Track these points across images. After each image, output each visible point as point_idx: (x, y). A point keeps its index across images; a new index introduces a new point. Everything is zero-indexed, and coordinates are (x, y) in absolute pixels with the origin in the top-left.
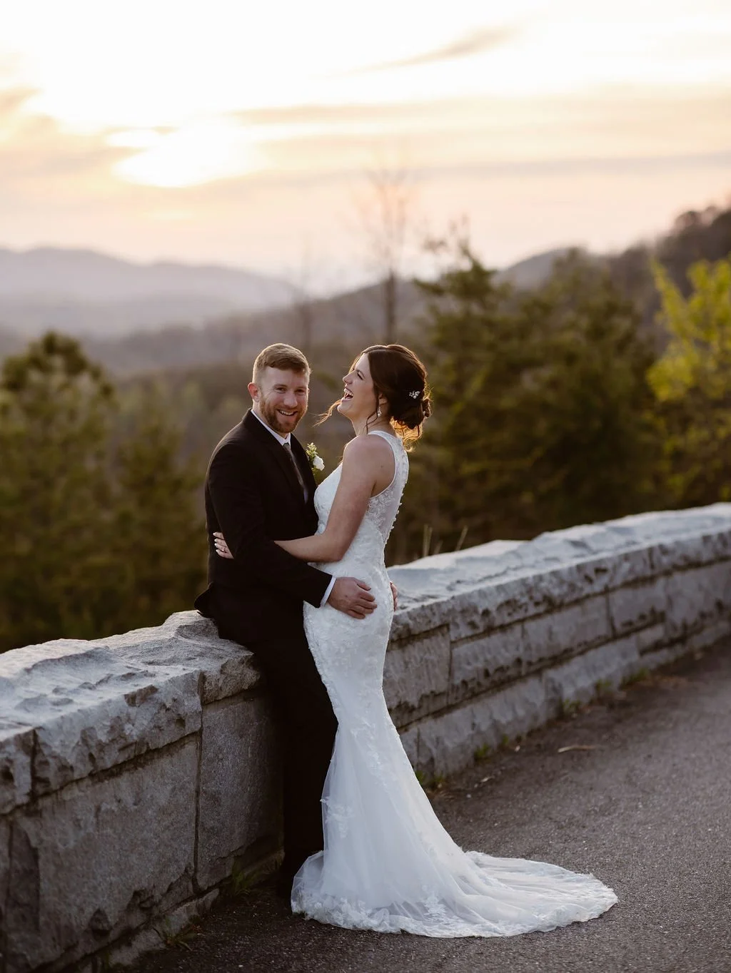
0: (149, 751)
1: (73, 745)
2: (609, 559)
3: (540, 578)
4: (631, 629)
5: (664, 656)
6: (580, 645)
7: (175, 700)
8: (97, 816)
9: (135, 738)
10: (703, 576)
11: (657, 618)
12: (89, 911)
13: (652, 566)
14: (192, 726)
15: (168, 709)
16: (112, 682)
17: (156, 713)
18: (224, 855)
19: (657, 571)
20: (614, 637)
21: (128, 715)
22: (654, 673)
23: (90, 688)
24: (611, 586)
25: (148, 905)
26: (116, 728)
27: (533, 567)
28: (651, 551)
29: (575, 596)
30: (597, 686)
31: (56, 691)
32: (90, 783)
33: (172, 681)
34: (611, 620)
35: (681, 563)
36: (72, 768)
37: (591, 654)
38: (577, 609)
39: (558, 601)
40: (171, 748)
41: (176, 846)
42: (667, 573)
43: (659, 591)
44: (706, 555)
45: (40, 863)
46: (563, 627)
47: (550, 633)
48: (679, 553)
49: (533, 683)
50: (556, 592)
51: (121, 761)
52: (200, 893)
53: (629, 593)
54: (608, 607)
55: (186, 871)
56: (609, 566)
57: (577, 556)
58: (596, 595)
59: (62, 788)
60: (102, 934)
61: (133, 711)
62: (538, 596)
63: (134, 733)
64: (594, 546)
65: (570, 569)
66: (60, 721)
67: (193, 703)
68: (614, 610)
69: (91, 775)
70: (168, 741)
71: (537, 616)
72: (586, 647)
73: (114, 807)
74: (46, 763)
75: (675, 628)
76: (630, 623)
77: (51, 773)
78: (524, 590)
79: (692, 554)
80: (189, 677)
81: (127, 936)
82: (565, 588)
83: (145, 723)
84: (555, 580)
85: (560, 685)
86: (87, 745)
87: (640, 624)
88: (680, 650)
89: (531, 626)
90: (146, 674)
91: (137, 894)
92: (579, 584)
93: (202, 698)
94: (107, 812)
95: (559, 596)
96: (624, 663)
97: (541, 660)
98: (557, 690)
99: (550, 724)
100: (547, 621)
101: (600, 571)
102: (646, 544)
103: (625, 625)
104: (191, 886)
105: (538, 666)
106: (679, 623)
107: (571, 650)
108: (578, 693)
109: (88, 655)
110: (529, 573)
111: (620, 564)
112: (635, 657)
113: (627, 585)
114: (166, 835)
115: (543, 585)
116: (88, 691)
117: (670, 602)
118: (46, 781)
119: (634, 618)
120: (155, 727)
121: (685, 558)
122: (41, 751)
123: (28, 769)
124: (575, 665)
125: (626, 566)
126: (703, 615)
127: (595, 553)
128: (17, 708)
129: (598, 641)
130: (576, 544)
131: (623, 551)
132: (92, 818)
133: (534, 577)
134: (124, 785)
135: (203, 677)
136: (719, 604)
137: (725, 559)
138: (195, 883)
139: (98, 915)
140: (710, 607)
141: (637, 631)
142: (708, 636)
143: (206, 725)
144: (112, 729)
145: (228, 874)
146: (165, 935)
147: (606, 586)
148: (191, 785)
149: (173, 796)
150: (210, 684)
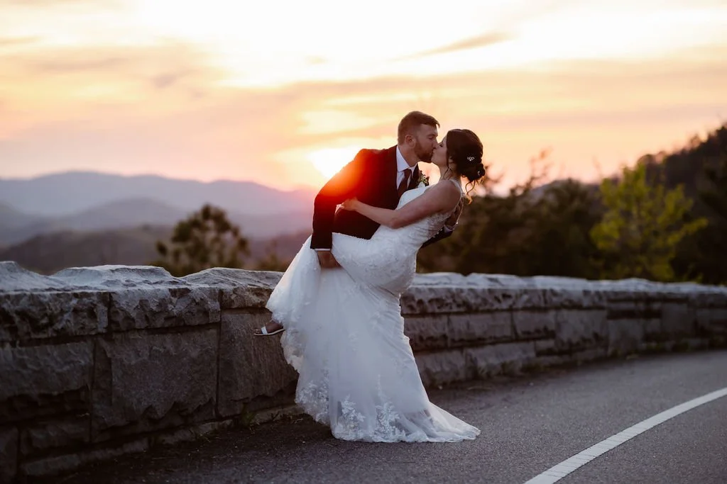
0: (185, 325)
1: (134, 307)
2: (513, 290)
3: (462, 291)
4: (529, 337)
5: (554, 359)
6: (491, 338)
7: (201, 299)
8: (150, 352)
9: (175, 314)
10: (584, 315)
11: (549, 334)
12: (145, 404)
13: (546, 302)
14: (212, 319)
15: (197, 304)
16: (163, 284)
17: (189, 304)
18: (237, 399)
19: (549, 305)
20: (515, 339)
21: (170, 299)
22: (546, 367)
23: (149, 284)
24: (514, 307)
25: (184, 413)
26: (163, 303)
27: (457, 284)
28: (544, 292)
29: (487, 307)
30: (504, 365)
31: (127, 281)
32: (146, 333)
33: (200, 289)
34: (514, 328)
35: (567, 303)
36: (133, 320)
37: (501, 347)
38: (488, 316)
39: (474, 307)
40: (200, 327)
41: (203, 384)
42: (559, 308)
43: (551, 316)
44: (586, 303)
45: (113, 366)
46: (478, 325)
47: (468, 325)
48: (565, 296)
49: (456, 353)
50: (472, 301)
51: (166, 326)
52: (220, 418)
53: (528, 314)
54: (512, 320)
55: (210, 401)
56: (513, 294)
57: (490, 285)
58: (503, 310)
59: (128, 331)
60: (153, 421)
61: (174, 300)
62: (459, 301)
63: (175, 311)
64: (504, 283)
65: (483, 290)
66: (127, 292)
67: (214, 305)
68: (516, 322)
69: (147, 329)
70: (198, 322)
71: (458, 313)
72: (496, 341)
73: (162, 350)
74: (117, 312)
75: (563, 343)
76: (528, 333)
77: (120, 318)
78: (449, 295)
79: (574, 299)
80: (212, 290)
81: (171, 430)
82: (479, 301)
83: (182, 307)
84: (472, 294)
85: (476, 359)
86: (144, 309)
87: (537, 335)
88: (566, 358)
89: (454, 318)
90: (186, 284)
91: (176, 405)
92: (490, 301)
93: (221, 304)
94: (156, 351)
95: (475, 304)
96: (524, 356)
97: (461, 340)
98: (474, 361)
99: (468, 380)
100: (467, 318)
101: (506, 296)
102: (541, 287)
103: (524, 333)
104: (214, 413)
105: (460, 344)
106: (565, 340)
107: (484, 339)
108: (491, 367)
109: (151, 271)
110: (454, 287)
111: (521, 295)
112: (532, 354)
113: (525, 309)
114: (196, 376)
115: (463, 295)
116: (147, 284)
117: (559, 325)
118: (117, 323)
119: (532, 330)
120: (189, 312)
121: (571, 301)
122: (114, 305)
123: (106, 314)
124: (488, 349)
125: (525, 297)
126: (584, 340)
127: (503, 286)
128: (102, 284)
129: (504, 340)
130: (491, 280)
131: (523, 288)
132: (147, 352)
133: (457, 289)
134: (168, 343)
135: (221, 292)
136: (596, 336)
137: (601, 308)
138: (217, 411)
139: (150, 409)
140: (589, 335)
141: (535, 339)
142: (589, 354)
143: (223, 320)
144: (160, 305)
145: (238, 412)
146: (196, 434)
147: (511, 306)
148: (213, 352)
149: (202, 354)
150: (226, 296)
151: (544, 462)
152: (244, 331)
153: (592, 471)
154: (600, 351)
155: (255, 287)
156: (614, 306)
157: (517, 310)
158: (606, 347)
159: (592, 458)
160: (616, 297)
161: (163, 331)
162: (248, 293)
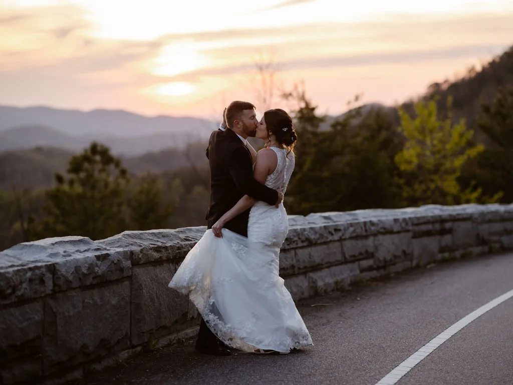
0: (107, 281)
1: (71, 272)
2: (342, 225)
3: (304, 230)
4: (354, 259)
5: (374, 274)
6: (326, 263)
7: (118, 260)
8: (83, 304)
9: (100, 274)
10: (396, 238)
11: (369, 255)
12: (80, 343)
13: (366, 231)
14: (125, 274)
15: (115, 264)
16: (90, 251)
17: (109, 265)
18: (145, 331)
19: (368, 233)
20: (345, 262)
21: (96, 263)
22: (368, 281)
23: (80, 252)
24: (343, 238)
25: (108, 346)
26: (91, 267)
27: (301, 225)
28: (365, 223)
29: (324, 240)
30: (336, 283)
31: (65, 252)
32: (80, 290)
33: (118, 253)
34: (343, 254)
35: (382, 230)
36: (71, 282)
37: (333, 269)
38: (324, 247)
39: (314, 242)
40: (117, 281)
41: (121, 323)
42: (375, 235)
43: (370, 242)
44: (396, 228)
45: (58, 319)
46: (317, 254)
47: (310, 255)
48: (381, 225)
49: (301, 278)
50: (312, 237)
51: (94, 283)
52: (133, 347)
53: (353, 242)
54: (342, 247)
55: (126, 335)
56: (342, 228)
57: (325, 223)
58: (335, 241)
59: (66, 290)
60: (86, 355)
61: (99, 263)
62: (303, 238)
63: (99, 271)
64: (335, 219)
65: (321, 227)
66: (65, 262)
67: (128, 263)
68: (345, 249)
69: (80, 287)
70: (116, 278)
71: (301, 248)
72: (330, 265)
73: (91, 302)
74: (59, 278)
75: (379, 261)
76: (354, 256)
77: (61, 282)
78: (295, 234)
79: (387, 226)
80: (125, 252)
81: (99, 359)
82: (318, 236)
83: (105, 268)
84: (312, 232)
85: (316, 280)
86: (78, 273)
87: (361, 257)
88: (382, 272)
89: (300, 251)
90: (105, 249)
91: (102, 340)
92: (326, 235)
93: (132, 262)
94: (87, 303)
95: (314, 239)
96: (351, 274)
97: (305, 267)
98: (315, 282)
99: (311, 297)
100: (309, 250)
101: (337, 230)
102: (362, 220)
103: (351, 256)
104: (129, 343)
105: (303, 271)
106: (381, 258)
107: (322, 265)
108: (326, 285)
109: (80, 241)
110: (299, 227)
111: (348, 228)
112: (358, 272)
113: (351, 238)
114: (116, 318)
115: (306, 233)
116: (79, 253)
117: (376, 248)
118: (59, 286)
119: (357, 254)
120: (109, 271)
121: (384, 228)
122: (57, 273)
123: (52, 280)
124: (324, 272)
125: (351, 229)
126: (395, 256)
127: (335, 222)
128: (48, 256)
129: (336, 263)
130: (325, 218)
131: (349, 222)
132: (81, 305)
133: (301, 229)
134: (96, 295)
135: (132, 253)
136: (404, 252)
137: (408, 231)
138: (131, 341)
139: (85, 346)
140: (399, 253)
141: (359, 260)
142: (399, 267)
143: (134, 274)
144: (89, 268)
145: (146, 340)
146: (117, 360)
147: (341, 237)
148: (127, 298)
149: (119, 301)
150: (135, 256)
151: (375, 375)
152: (149, 280)
153: (410, 381)
154: (408, 264)
155: (156, 246)
156: (416, 228)
157: (345, 239)
158: (411, 260)
159: (408, 369)
160: (418, 222)
161: (92, 287)
162: (151, 251)
